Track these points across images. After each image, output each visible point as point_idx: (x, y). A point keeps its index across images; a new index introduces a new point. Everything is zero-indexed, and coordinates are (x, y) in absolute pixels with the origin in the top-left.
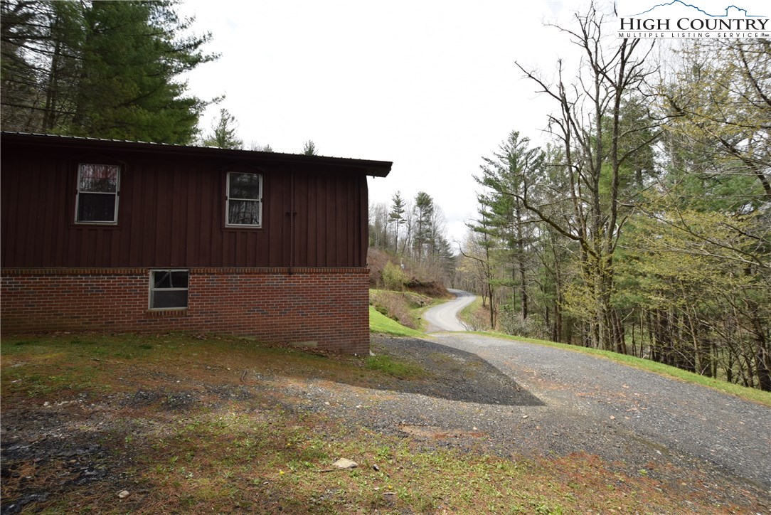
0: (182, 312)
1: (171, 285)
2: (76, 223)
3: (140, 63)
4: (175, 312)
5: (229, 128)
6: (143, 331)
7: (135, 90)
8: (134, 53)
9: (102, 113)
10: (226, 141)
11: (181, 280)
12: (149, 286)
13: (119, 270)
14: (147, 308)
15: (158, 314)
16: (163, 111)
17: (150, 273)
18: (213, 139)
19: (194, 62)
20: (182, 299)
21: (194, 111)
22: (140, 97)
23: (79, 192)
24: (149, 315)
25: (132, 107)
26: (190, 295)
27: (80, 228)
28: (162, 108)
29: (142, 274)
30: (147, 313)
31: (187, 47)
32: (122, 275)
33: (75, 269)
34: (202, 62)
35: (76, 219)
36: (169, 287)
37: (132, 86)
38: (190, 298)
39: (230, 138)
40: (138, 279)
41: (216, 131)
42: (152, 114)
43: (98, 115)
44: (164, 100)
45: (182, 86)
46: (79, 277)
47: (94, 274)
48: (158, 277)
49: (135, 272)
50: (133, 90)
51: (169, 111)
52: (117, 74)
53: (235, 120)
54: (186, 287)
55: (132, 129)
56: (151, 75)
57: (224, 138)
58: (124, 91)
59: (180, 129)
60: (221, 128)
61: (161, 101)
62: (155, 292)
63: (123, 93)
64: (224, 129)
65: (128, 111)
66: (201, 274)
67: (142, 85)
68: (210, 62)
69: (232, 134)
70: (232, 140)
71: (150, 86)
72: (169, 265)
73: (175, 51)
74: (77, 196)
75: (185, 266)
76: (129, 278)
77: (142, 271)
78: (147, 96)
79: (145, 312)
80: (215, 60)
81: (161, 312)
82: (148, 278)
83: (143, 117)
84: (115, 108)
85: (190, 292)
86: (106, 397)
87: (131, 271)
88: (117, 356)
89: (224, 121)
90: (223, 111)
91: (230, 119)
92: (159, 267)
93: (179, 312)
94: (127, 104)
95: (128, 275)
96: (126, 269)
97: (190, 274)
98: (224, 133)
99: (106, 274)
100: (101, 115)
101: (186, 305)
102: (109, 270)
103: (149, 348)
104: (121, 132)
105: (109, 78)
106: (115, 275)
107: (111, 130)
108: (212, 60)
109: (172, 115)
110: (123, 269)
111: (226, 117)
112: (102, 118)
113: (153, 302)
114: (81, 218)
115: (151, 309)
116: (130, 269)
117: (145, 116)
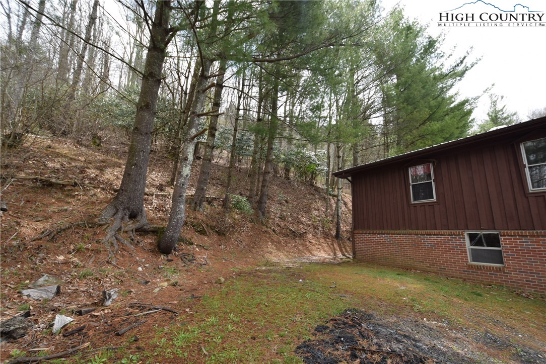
0: (500, 268)
1: (485, 245)
2: (412, 203)
3: (428, 95)
4: (493, 267)
5: (499, 107)
6: (468, 279)
7: (427, 112)
8: (423, 91)
9: (412, 134)
10: (499, 118)
11: (493, 241)
12: (466, 244)
13: (443, 232)
14: (468, 262)
15: (478, 268)
16: (447, 117)
17: (466, 234)
18: (487, 121)
19: (462, 74)
20: (498, 257)
21: (469, 107)
22: (431, 115)
23: (411, 184)
24: (471, 267)
25: (427, 123)
26: (504, 255)
27: (415, 206)
28: (445, 115)
29: (459, 235)
30: (469, 265)
31: (456, 66)
32: (445, 235)
33: (417, 231)
34: (469, 69)
35: (412, 200)
36: (483, 246)
37: (425, 111)
38: (505, 257)
39: (503, 114)
40: (457, 239)
41: (488, 114)
42: (440, 122)
43: (409, 136)
44: (445, 110)
45: (456, 94)
46: (419, 236)
47: (428, 235)
48: (472, 237)
49: (454, 233)
50: (426, 113)
51: (452, 115)
52: (415, 108)
53: (504, 98)
54: (500, 247)
55: (429, 137)
56: (435, 98)
57: (496, 116)
58: (421, 116)
59: (461, 124)
60: (492, 109)
61: (444, 112)
62: (472, 249)
63: (421, 118)
64: (495, 109)
65: (425, 127)
66: (512, 236)
67: (430, 108)
68: (475, 66)
69: (504, 110)
70: (505, 115)
71: (435, 106)
72: (480, 228)
73: (447, 75)
74: (411, 187)
75: (494, 229)
76: (451, 238)
77: (459, 233)
78: (434, 113)
79: (466, 264)
80: (479, 62)
81: (480, 266)
82: (464, 238)
83: (435, 127)
84: (417, 128)
85: (504, 252)
86: (462, 328)
87: (451, 233)
88: (458, 296)
89: (494, 103)
90: (491, 96)
91: (500, 98)
92: (472, 229)
93: (496, 268)
94: (424, 123)
95: (449, 235)
96: (447, 231)
97: (501, 236)
98: (496, 112)
99: (435, 235)
100: (411, 136)
101: (502, 263)
102: (436, 232)
103: (479, 295)
104: (423, 142)
105: (412, 112)
106: (441, 235)
107: (417, 142)
108: (476, 63)
109: (454, 117)
110: (445, 231)
111: (495, 99)
112: (412, 137)
113: (471, 258)
114: (415, 199)
115: (470, 262)
116: (450, 231)
117: (436, 125)
